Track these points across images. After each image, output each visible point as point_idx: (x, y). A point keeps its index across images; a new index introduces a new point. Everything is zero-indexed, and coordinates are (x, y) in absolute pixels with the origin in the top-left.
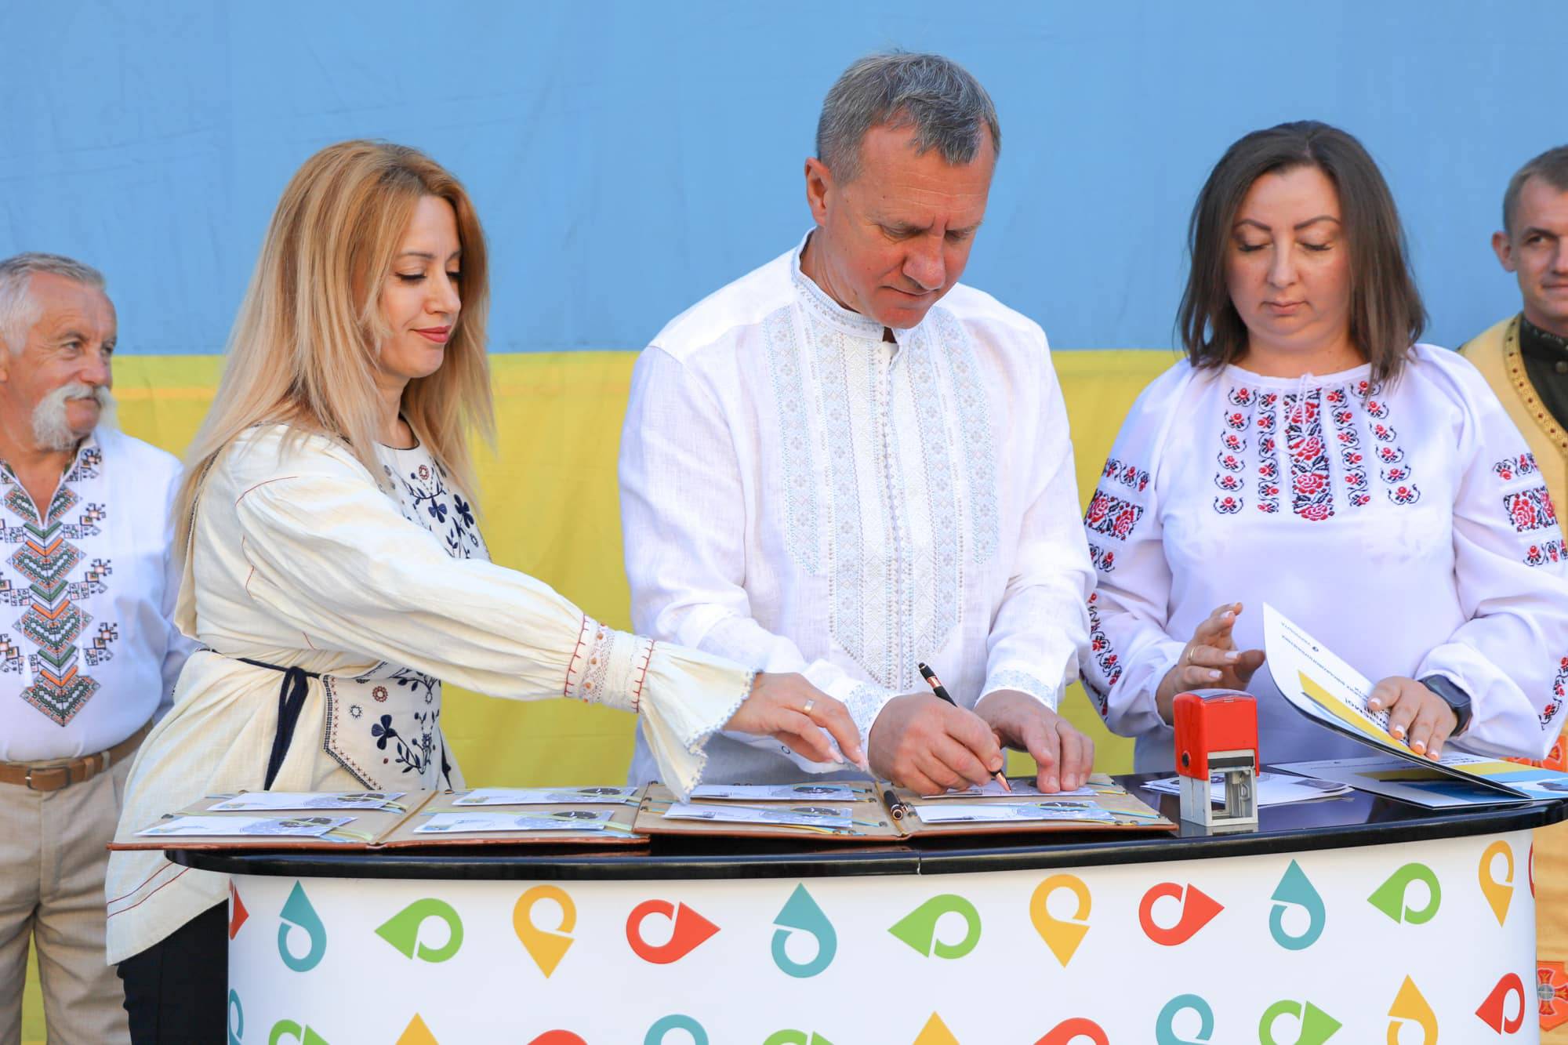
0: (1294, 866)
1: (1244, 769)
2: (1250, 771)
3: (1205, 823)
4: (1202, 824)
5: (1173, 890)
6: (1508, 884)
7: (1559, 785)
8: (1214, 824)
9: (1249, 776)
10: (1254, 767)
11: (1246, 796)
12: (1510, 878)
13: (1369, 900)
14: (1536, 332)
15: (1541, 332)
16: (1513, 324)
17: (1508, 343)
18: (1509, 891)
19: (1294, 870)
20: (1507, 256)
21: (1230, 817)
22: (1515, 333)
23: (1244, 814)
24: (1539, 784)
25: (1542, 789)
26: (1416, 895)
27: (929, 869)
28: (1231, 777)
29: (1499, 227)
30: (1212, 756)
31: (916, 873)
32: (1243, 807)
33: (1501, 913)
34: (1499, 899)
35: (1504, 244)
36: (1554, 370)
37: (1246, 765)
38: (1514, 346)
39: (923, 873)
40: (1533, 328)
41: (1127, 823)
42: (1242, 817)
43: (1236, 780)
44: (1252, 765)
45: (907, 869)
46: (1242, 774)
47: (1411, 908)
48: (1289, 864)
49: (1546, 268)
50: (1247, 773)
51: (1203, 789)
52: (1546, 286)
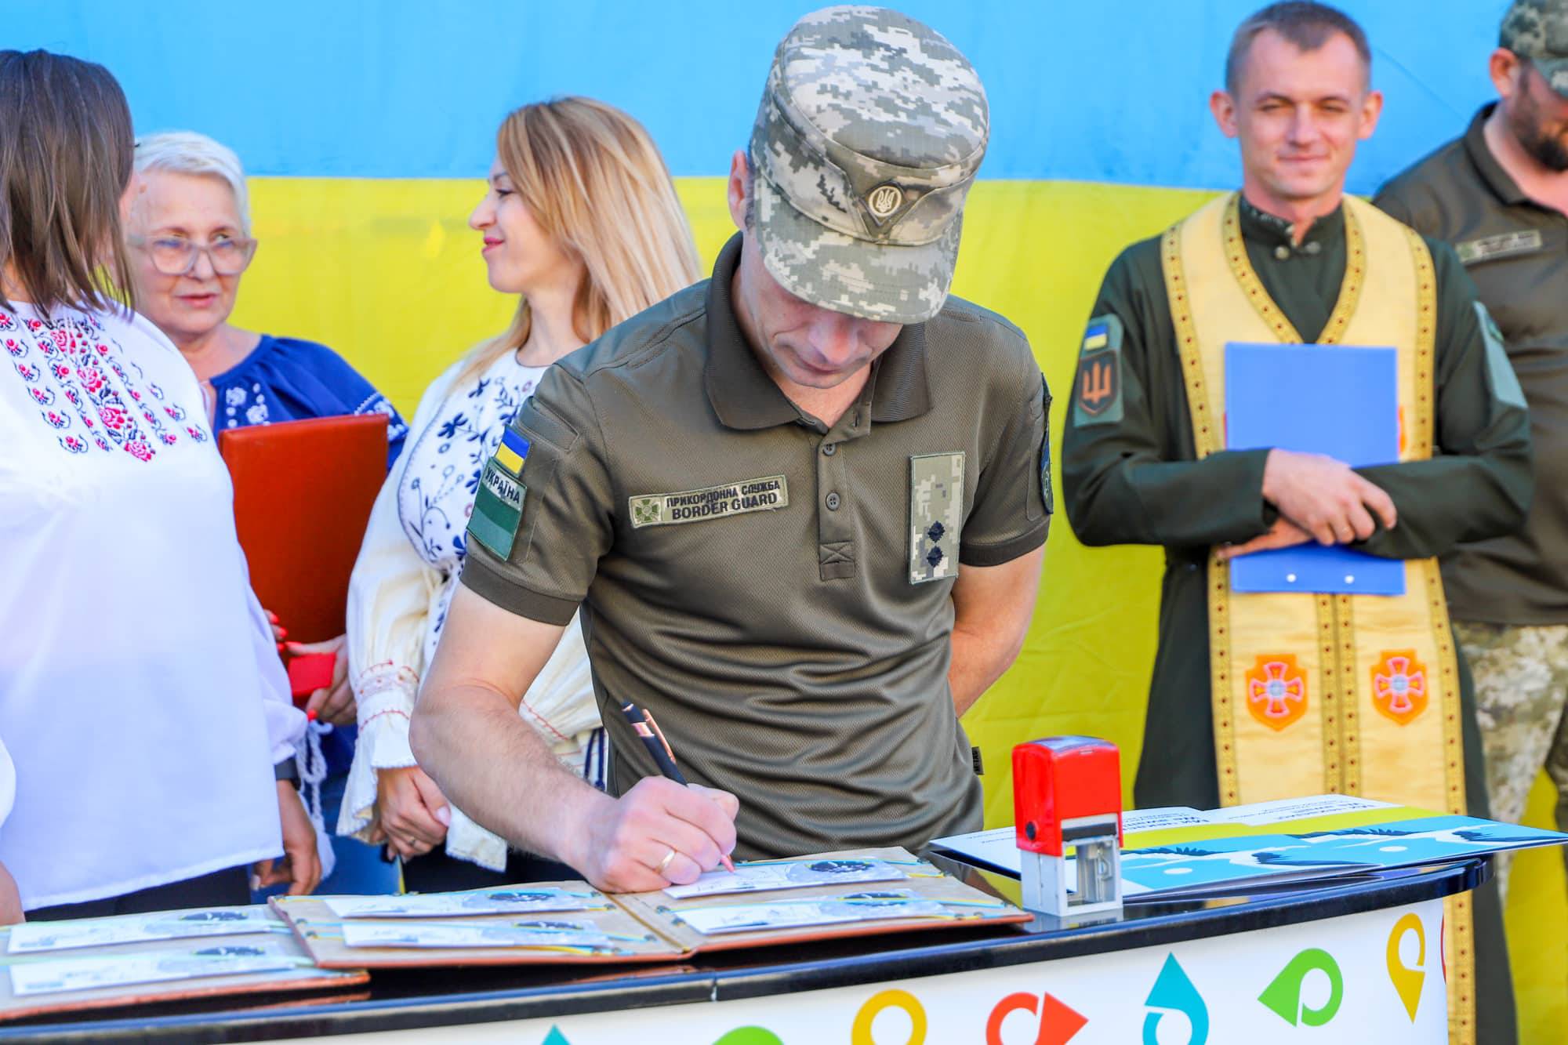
0: (1171, 963)
1: (1105, 839)
2: (1112, 842)
3: (1059, 912)
4: (1055, 913)
5: (1025, 1001)
6: (1419, 969)
7: (1479, 834)
8: (1070, 914)
9: (1110, 848)
10: (1117, 836)
11: (1106, 873)
12: (1421, 962)
13: (1259, 999)
14: (1254, 214)
15: (1260, 213)
16: (1231, 204)
17: (1227, 227)
18: (1420, 976)
19: (1172, 966)
20: (1225, 120)
21: (1084, 903)
22: (1234, 215)
23: (1102, 897)
24: (1454, 834)
25: (1459, 840)
26: (1314, 989)
27: (728, 994)
28: (1087, 851)
29: (1219, 84)
30: (1067, 824)
31: (710, 1000)
32: (1101, 888)
33: (1411, 1006)
34: (1408, 986)
35: (1223, 106)
36: (1273, 256)
37: (1108, 834)
38: (1235, 231)
39: (720, 998)
40: (1251, 208)
41: (970, 918)
42: (1100, 901)
43: (1093, 854)
44: (1114, 834)
45: (699, 996)
46: (1101, 845)
47: (1308, 1007)
48: (1164, 961)
49: (1284, 138)
50: (1108, 844)
51: (1056, 869)
52: (1282, 158)
